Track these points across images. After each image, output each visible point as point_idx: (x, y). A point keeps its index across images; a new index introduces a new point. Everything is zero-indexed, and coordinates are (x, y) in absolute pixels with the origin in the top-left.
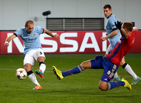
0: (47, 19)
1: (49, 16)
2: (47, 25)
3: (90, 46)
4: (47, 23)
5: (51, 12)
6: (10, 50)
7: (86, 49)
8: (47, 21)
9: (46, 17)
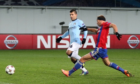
0: (62, 27)
1: (64, 25)
2: (62, 31)
3: (90, 44)
4: (62, 30)
5: (65, 23)
6: (39, 46)
7: (88, 46)
8: (62, 28)
9: (61, 25)
